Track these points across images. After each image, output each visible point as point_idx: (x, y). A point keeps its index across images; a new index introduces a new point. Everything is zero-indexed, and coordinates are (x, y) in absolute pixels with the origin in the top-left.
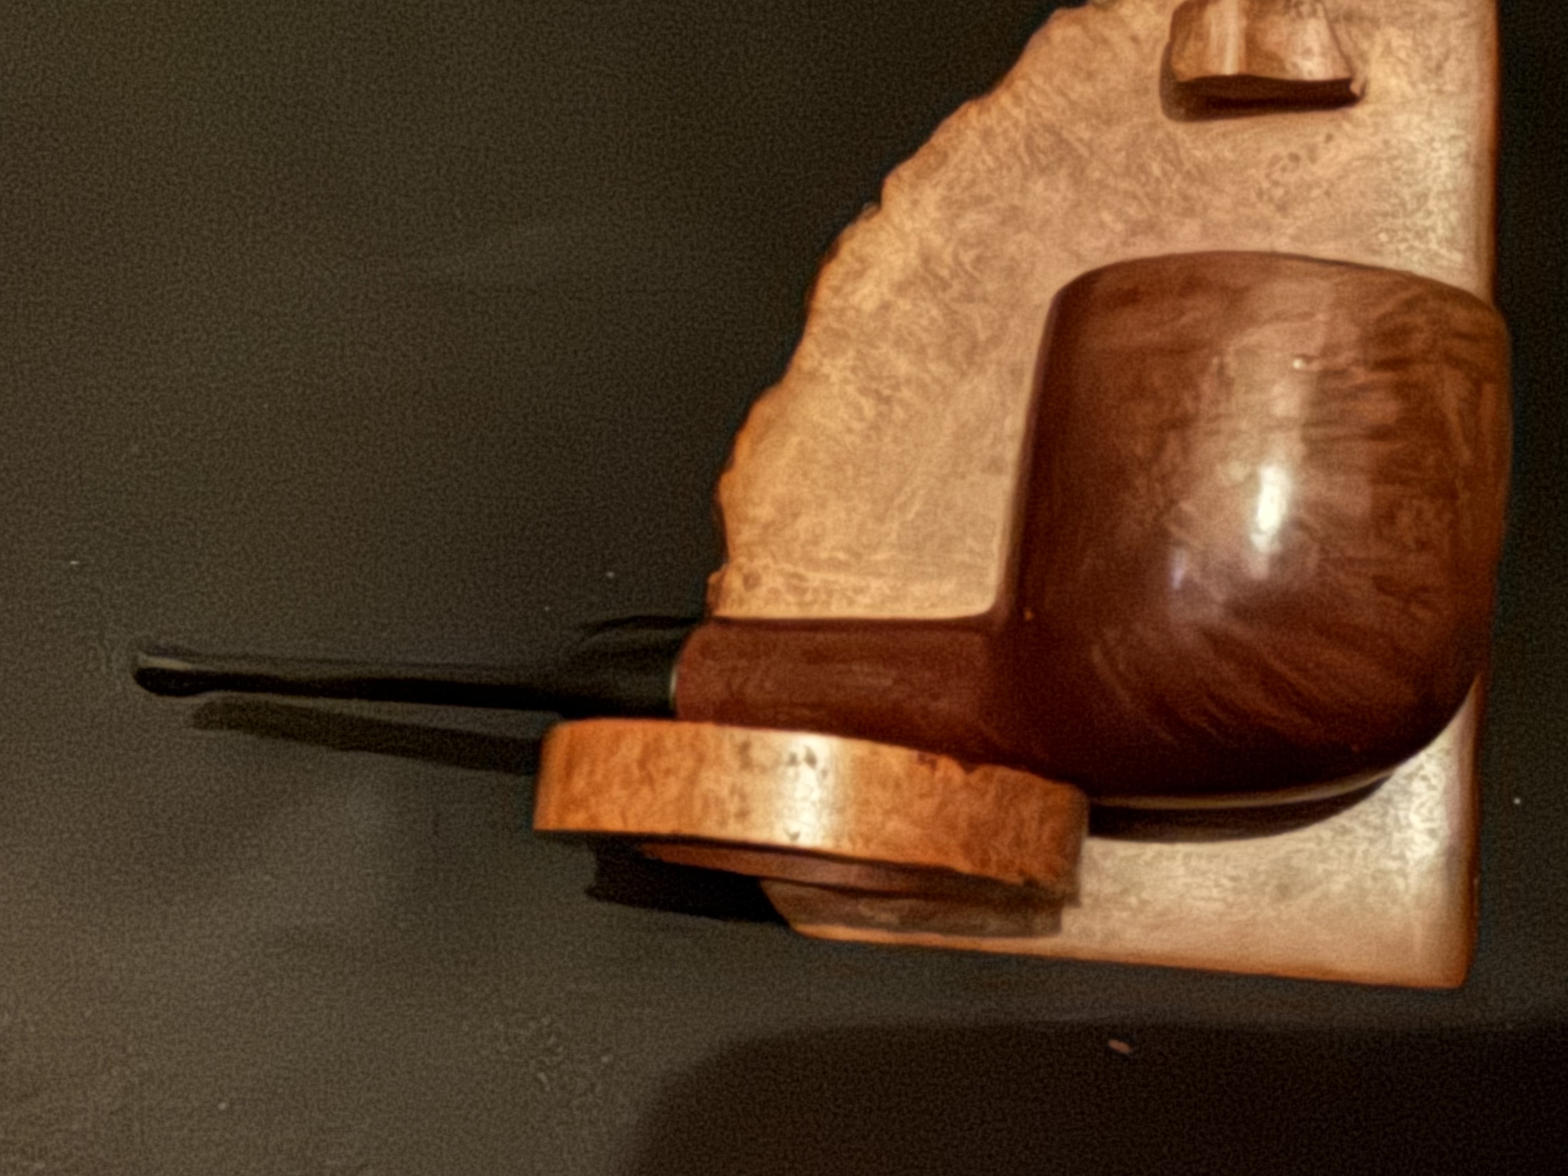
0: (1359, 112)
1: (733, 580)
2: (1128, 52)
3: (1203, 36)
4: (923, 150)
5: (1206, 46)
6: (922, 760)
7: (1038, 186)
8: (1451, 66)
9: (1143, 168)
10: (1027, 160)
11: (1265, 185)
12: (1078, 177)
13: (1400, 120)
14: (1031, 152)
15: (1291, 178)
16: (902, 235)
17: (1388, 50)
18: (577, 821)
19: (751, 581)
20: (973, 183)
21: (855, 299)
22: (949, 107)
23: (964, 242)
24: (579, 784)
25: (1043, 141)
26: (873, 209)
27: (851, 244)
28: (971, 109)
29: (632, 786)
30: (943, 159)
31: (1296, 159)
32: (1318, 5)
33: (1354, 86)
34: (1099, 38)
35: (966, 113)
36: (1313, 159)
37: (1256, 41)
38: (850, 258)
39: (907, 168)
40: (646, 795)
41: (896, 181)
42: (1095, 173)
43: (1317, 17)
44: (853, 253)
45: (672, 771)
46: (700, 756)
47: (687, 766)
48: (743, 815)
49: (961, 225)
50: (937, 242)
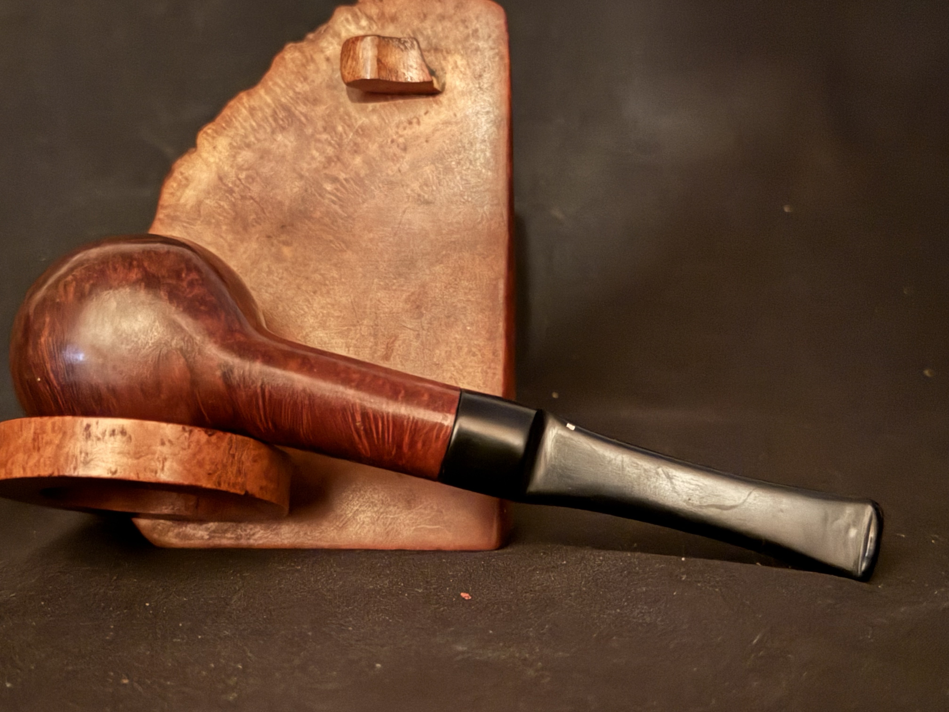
0: (443, 98)
2: (324, 66)
3: (355, 59)
4: (218, 119)
5: (357, 63)
7: (279, 137)
8: (486, 75)
9: (334, 129)
10: (274, 124)
11: (395, 137)
12: (300, 134)
13: (461, 103)
14: (275, 120)
15: (408, 132)
16: (208, 164)
17: (456, 66)
20: (246, 136)
21: (183, 200)
23: (240, 168)
25: (281, 114)
26: (194, 150)
27: (182, 169)
28: (243, 96)
29: (28, 452)
30: (229, 123)
31: (410, 123)
32: (415, 43)
33: (436, 85)
34: (309, 57)
35: (241, 98)
36: (419, 123)
37: (383, 61)
38: (180, 177)
39: (209, 129)
40: (35, 456)
41: (204, 135)
42: (309, 131)
43: (414, 49)
44: (182, 174)
45: (50, 442)
46: (64, 434)
47: (57, 439)
48: (87, 463)
49: (239, 159)
50: (227, 168)
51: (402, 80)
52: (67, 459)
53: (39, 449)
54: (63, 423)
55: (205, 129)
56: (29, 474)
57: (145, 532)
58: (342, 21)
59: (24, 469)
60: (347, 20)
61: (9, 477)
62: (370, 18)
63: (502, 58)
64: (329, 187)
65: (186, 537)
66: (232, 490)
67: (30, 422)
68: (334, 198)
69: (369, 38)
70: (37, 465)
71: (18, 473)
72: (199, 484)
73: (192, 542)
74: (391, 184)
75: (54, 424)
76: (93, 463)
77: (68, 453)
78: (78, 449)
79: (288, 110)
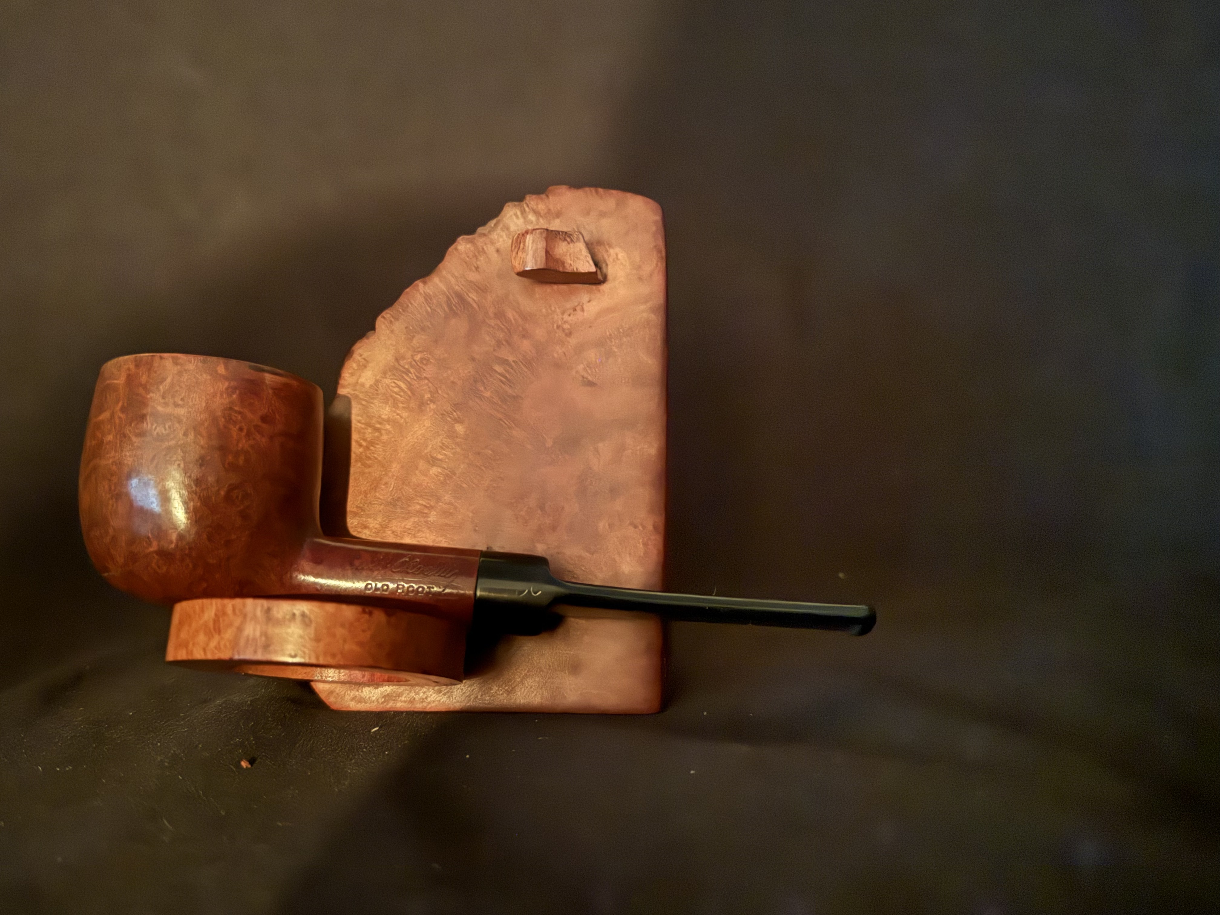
0: (604, 287)
2: (494, 257)
3: (525, 250)
4: (396, 305)
5: (526, 254)
6: (364, 612)
7: (453, 322)
8: (645, 266)
10: (447, 310)
11: (560, 323)
12: (472, 319)
13: (622, 292)
14: (449, 307)
15: (572, 319)
16: (386, 346)
17: (617, 258)
18: (182, 655)
20: (421, 321)
21: (362, 380)
22: (409, 282)
23: (416, 351)
24: (183, 635)
25: (455, 301)
26: (372, 332)
27: (360, 351)
28: (419, 284)
29: (209, 635)
30: (405, 308)
31: (575, 310)
32: (581, 237)
33: (600, 277)
34: (481, 249)
35: (418, 286)
36: (583, 310)
37: (550, 253)
38: (359, 358)
39: (387, 313)
40: (216, 638)
41: (382, 320)
42: (481, 317)
43: (580, 241)
44: (361, 355)
45: (230, 625)
46: (245, 616)
47: (237, 622)
48: (266, 647)
49: (415, 342)
50: (402, 350)
51: (569, 269)
52: (247, 642)
53: (219, 632)
54: (244, 605)
55: (383, 314)
56: (210, 657)
57: (323, 696)
58: (511, 216)
59: (204, 650)
60: (516, 215)
61: (190, 658)
62: (536, 213)
63: (660, 251)
64: (498, 368)
65: (361, 700)
67: (211, 604)
68: (504, 379)
69: (538, 231)
70: (218, 648)
73: (368, 705)
74: (557, 365)
75: (234, 607)
76: (271, 648)
77: (248, 636)
78: (258, 634)
79: (461, 297)
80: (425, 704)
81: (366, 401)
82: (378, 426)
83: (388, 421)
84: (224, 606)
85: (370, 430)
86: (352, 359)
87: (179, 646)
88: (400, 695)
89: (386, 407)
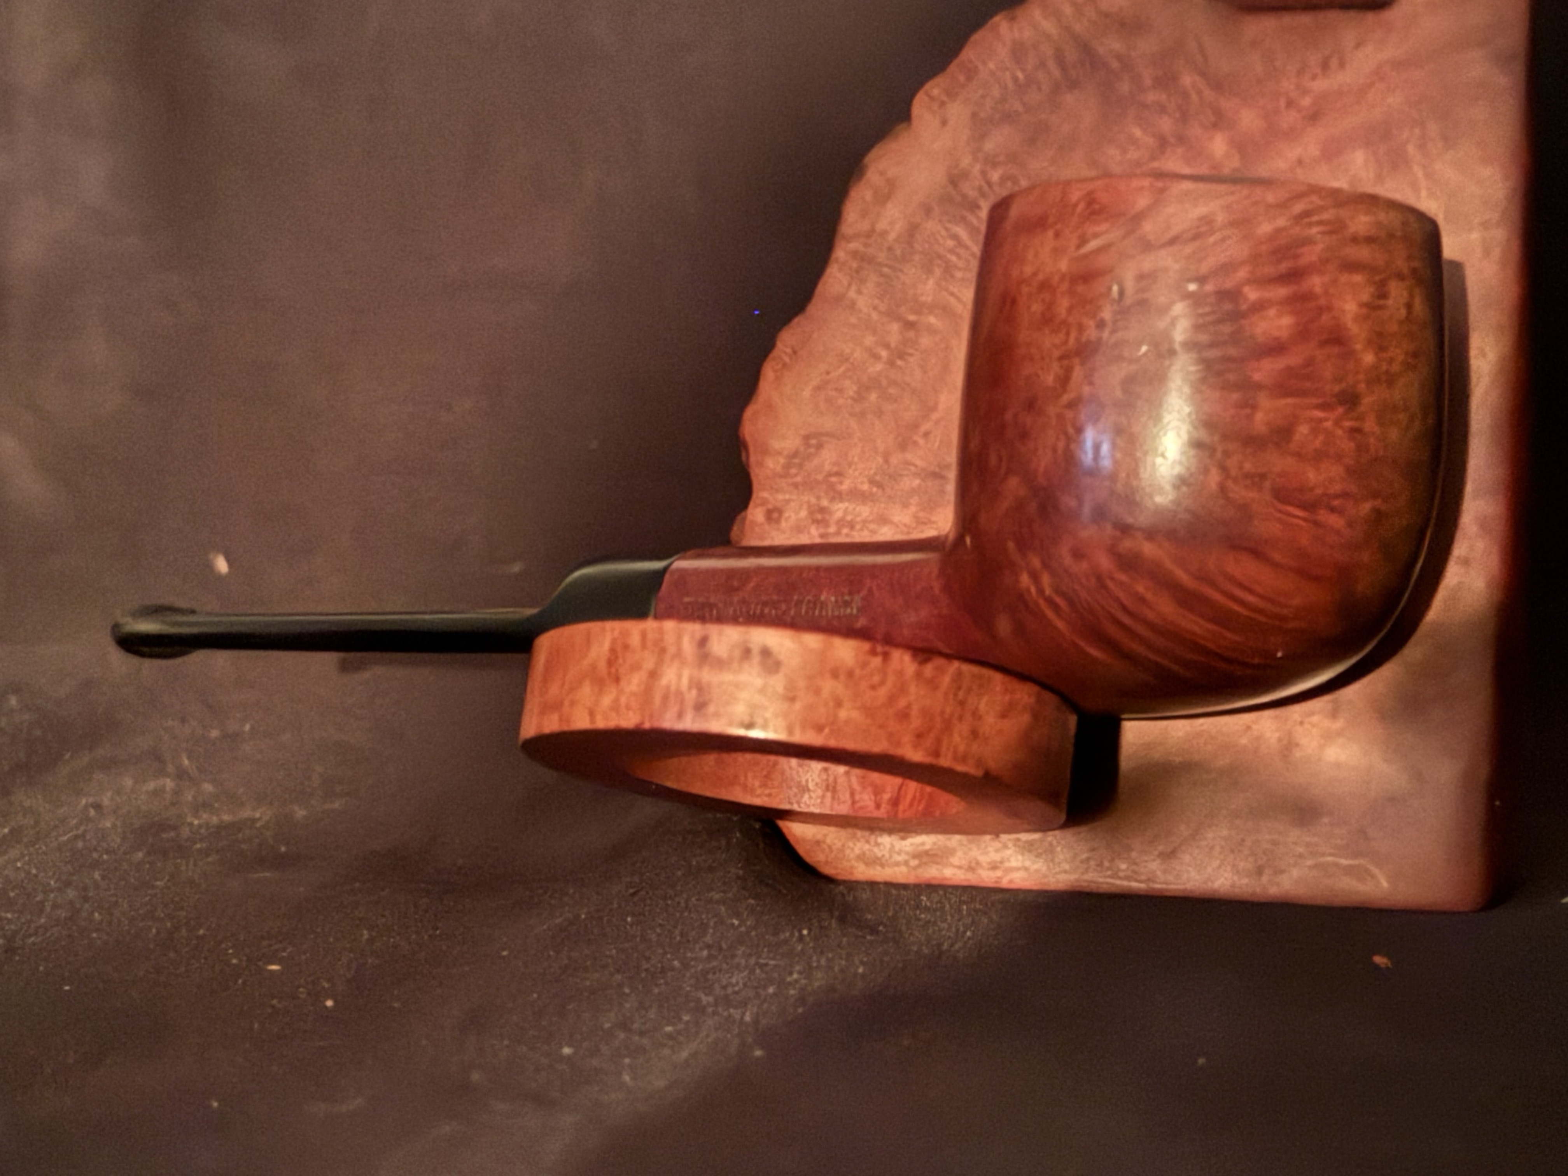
1: (755, 514)
4: (953, 67)
6: (874, 652)
7: (1067, 101)
9: (1175, 81)
10: (1057, 75)
11: (1294, 95)
12: (1107, 93)
14: (1061, 67)
15: (1321, 84)
16: (930, 154)
19: (774, 515)
20: (1003, 100)
21: (882, 225)
23: (992, 162)
24: (554, 690)
25: (1071, 55)
26: (904, 125)
27: (879, 165)
29: (600, 683)
30: (971, 73)
31: (1326, 66)
36: (1342, 65)
38: (878, 180)
39: (935, 85)
40: (612, 690)
41: (926, 99)
42: (1124, 87)
44: (882, 173)
45: (636, 667)
46: (663, 651)
47: (649, 663)
48: (700, 707)
49: (989, 146)
50: (966, 161)
52: (665, 698)
53: (617, 680)
54: (661, 631)
55: (928, 86)
56: (601, 724)
59: (592, 714)
61: (566, 728)
66: (960, 768)
67: (603, 630)
70: (615, 707)
71: (581, 722)
72: (899, 752)
75: (644, 635)
76: (711, 708)
77: (668, 687)
78: (685, 681)
79: (1086, 49)
80: (999, 873)
81: (890, 267)
82: (912, 318)
83: (932, 308)
84: (625, 634)
85: (895, 327)
86: (862, 183)
87: (548, 708)
88: (952, 852)
89: (927, 279)
